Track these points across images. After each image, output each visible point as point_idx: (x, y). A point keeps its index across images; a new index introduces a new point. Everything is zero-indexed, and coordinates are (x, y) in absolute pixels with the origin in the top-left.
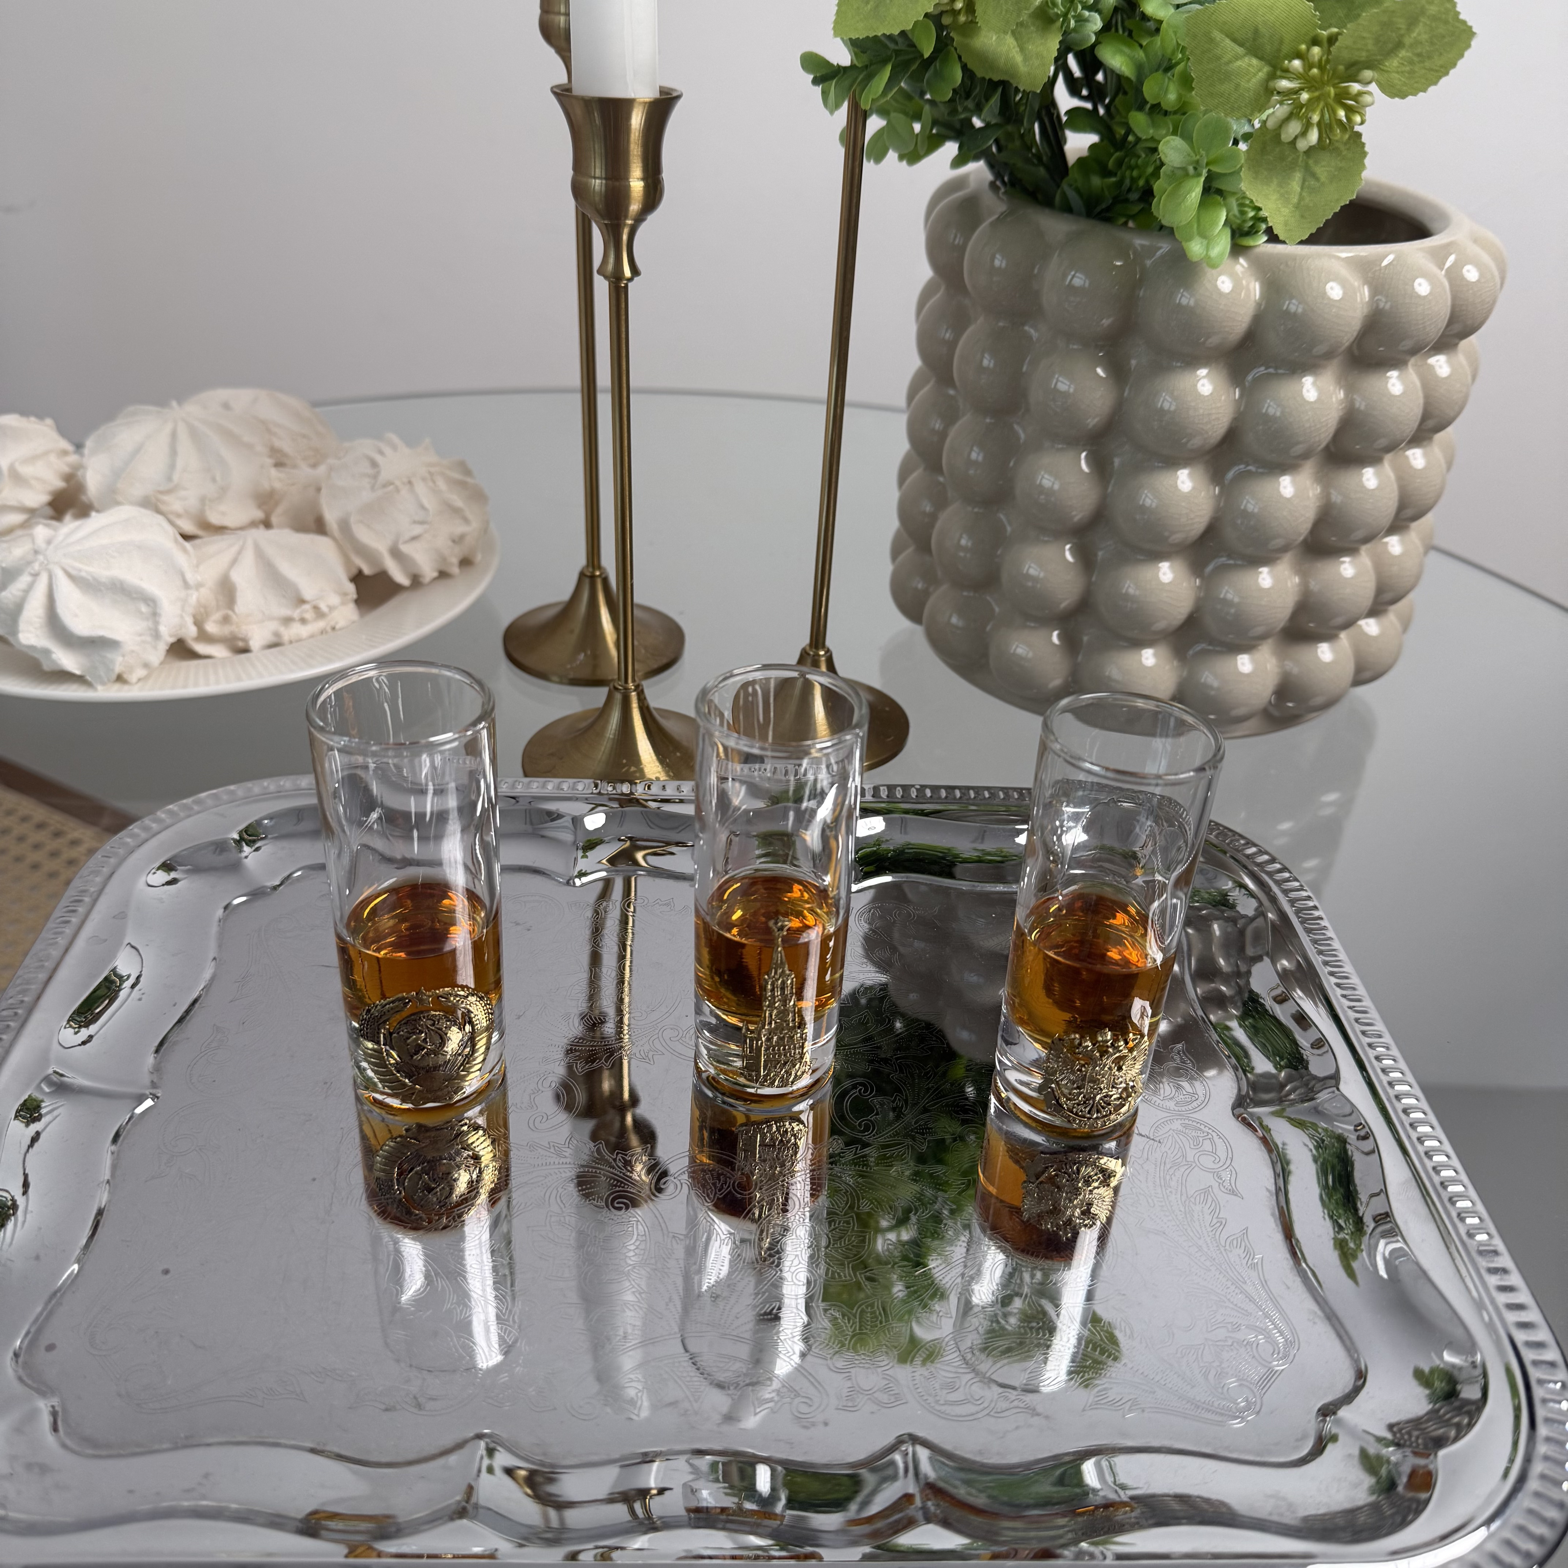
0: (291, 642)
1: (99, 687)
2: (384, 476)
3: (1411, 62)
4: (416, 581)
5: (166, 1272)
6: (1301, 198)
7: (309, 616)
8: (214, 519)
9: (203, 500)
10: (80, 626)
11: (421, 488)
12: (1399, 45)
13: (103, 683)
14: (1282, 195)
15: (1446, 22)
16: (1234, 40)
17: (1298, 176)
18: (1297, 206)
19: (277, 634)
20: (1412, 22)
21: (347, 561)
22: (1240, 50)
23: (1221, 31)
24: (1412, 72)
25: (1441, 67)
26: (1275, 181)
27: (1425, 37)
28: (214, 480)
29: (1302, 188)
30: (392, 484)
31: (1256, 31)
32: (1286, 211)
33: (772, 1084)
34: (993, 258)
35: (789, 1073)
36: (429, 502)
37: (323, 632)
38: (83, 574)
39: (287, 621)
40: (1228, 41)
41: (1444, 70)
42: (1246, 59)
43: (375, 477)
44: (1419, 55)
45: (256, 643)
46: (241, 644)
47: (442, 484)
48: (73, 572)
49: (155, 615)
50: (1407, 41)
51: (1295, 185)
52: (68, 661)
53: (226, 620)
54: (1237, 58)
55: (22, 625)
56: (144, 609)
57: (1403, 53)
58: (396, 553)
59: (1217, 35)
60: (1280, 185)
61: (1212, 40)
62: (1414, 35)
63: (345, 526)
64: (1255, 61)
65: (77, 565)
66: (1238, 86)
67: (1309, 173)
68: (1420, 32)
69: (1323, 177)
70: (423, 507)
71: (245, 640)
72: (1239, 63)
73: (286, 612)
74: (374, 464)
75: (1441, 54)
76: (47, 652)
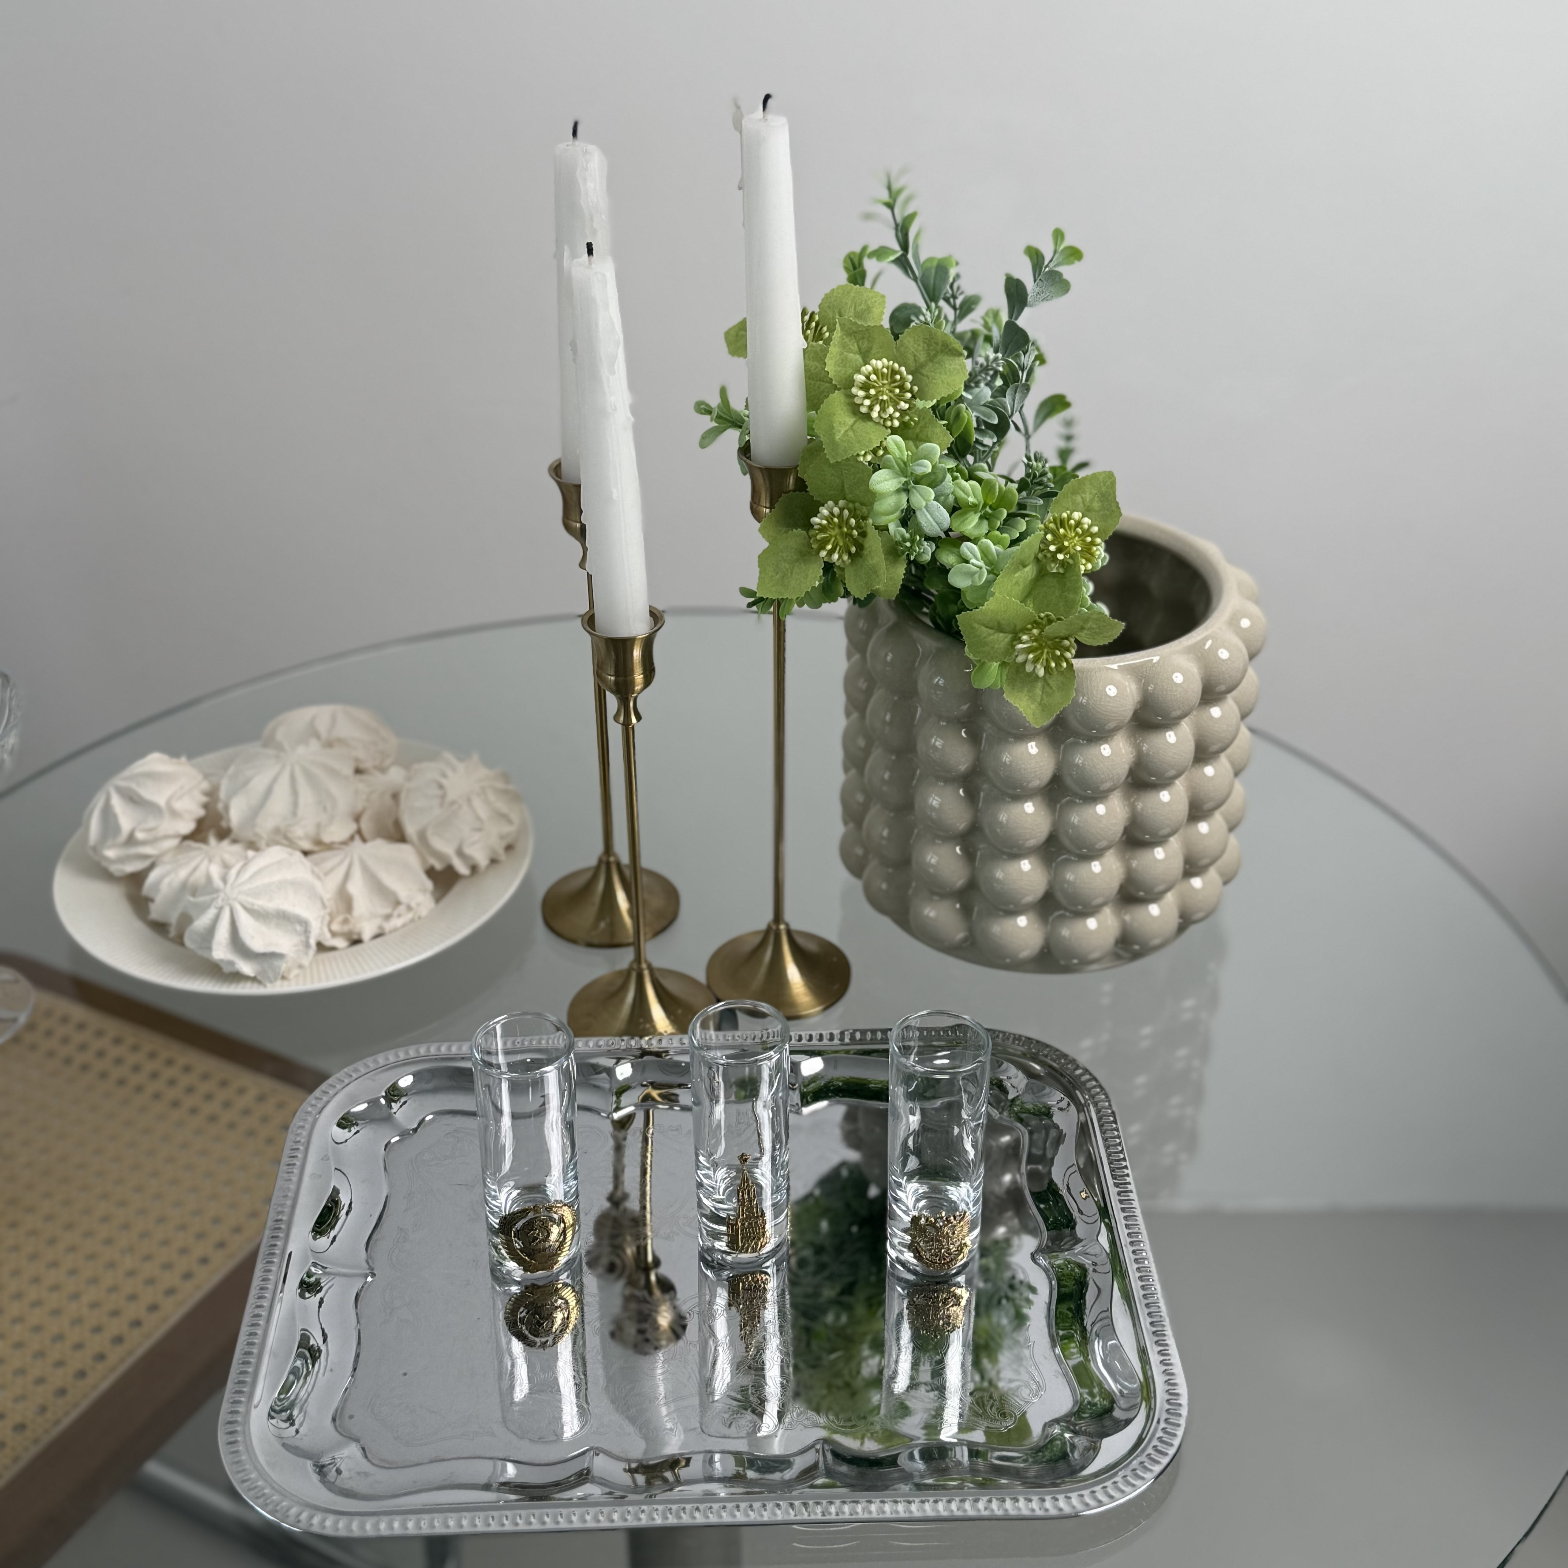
0: (390, 932)
1: (268, 985)
2: (451, 796)
4: (474, 869)
5: (405, 1374)
6: (1042, 699)
7: (403, 911)
8: (327, 838)
9: (318, 826)
10: (257, 944)
11: (477, 803)
12: (1082, 628)
13: (271, 982)
14: (1030, 697)
15: (1105, 621)
16: (987, 627)
17: (1039, 686)
18: (1040, 703)
19: (381, 927)
20: (1086, 620)
21: (423, 860)
22: (991, 631)
23: (979, 623)
26: (1026, 689)
27: (1095, 626)
28: (325, 809)
29: (1043, 693)
30: (455, 802)
31: (999, 623)
32: (1033, 706)
33: (746, 1252)
34: (886, 655)
35: (756, 1244)
36: (483, 812)
37: (412, 921)
38: (256, 907)
39: (388, 917)
40: (983, 628)
42: (996, 635)
43: (443, 797)
44: (1095, 632)
45: (367, 935)
46: (355, 937)
47: (492, 797)
48: (249, 906)
49: (307, 932)
50: (1086, 627)
51: (1038, 691)
52: (246, 968)
53: (346, 921)
54: (990, 635)
55: (215, 946)
56: (298, 928)
57: (1085, 632)
58: (460, 853)
59: (976, 625)
60: (1029, 691)
61: (973, 628)
63: (422, 836)
64: (1001, 635)
65: (250, 900)
66: (993, 648)
67: (1046, 688)
68: (1091, 624)
70: (478, 818)
71: (359, 934)
72: (992, 637)
73: (387, 911)
74: (441, 787)
76: (231, 963)
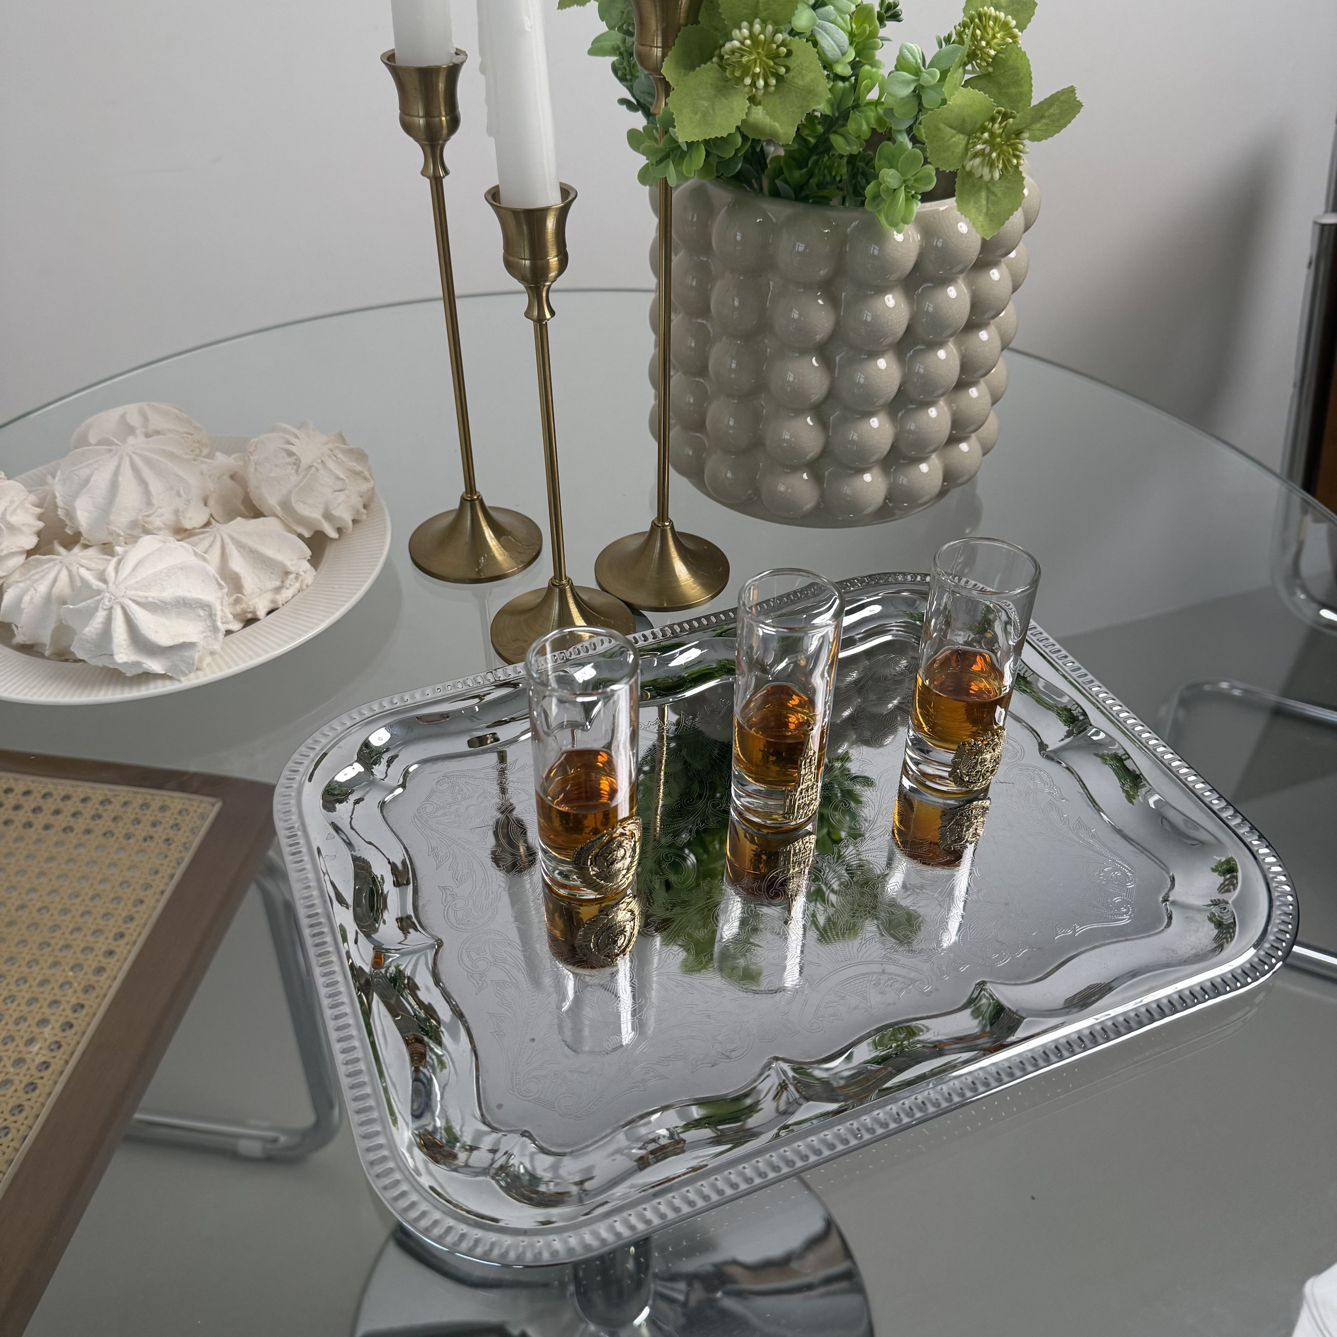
0: (283, 605)
1: (183, 679)
2: (305, 461)
3: (1047, 124)
4: (340, 531)
6: (988, 209)
7: (293, 582)
8: (188, 525)
9: (176, 512)
10: (163, 638)
12: (1043, 117)
13: (185, 675)
14: (977, 209)
15: (1069, 103)
16: (951, 127)
17: (983, 194)
18: (987, 214)
19: (273, 601)
20: (1050, 105)
22: (953, 131)
23: (944, 123)
24: (1047, 129)
25: (1063, 124)
26: (972, 201)
27: (1057, 111)
29: (987, 202)
30: (311, 467)
31: (964, 121)
32: (980, 218)
36: (341, 473)
37: (300, 590)
38: (151, 600)
39: (278, 590)
40: (948, 129)
41: (1065, 125)
42: (956, 136)
43: (297, 463)
44: (1052, 120)
45: (261, 613)
46: (250, 616)
47: (344, 457)
48: (142, 600)
49: (211, 616)
50: (1047, 114)
52: (155, 666)
53: (237, 601)
54: (952, 137)
55: (116, 650)
56: (202, 613)
57: (1044, 121)
58: (328, 516)
59: (942, 126)
60: (975, 203)
61: (939, 129)
62: (1050, 111)
63: (286, 505)
64: (961, 137)
65: (141, 594)
66: (953, 152)
67: (990, 192)
68: (1054, 109)
69: (999, 195)
70: (339, 478)
71: (254, 613)
72: (953, 139)
73: (277, 583)
74: (290, 454)
75: (1063, 118)
76: (138, 664)
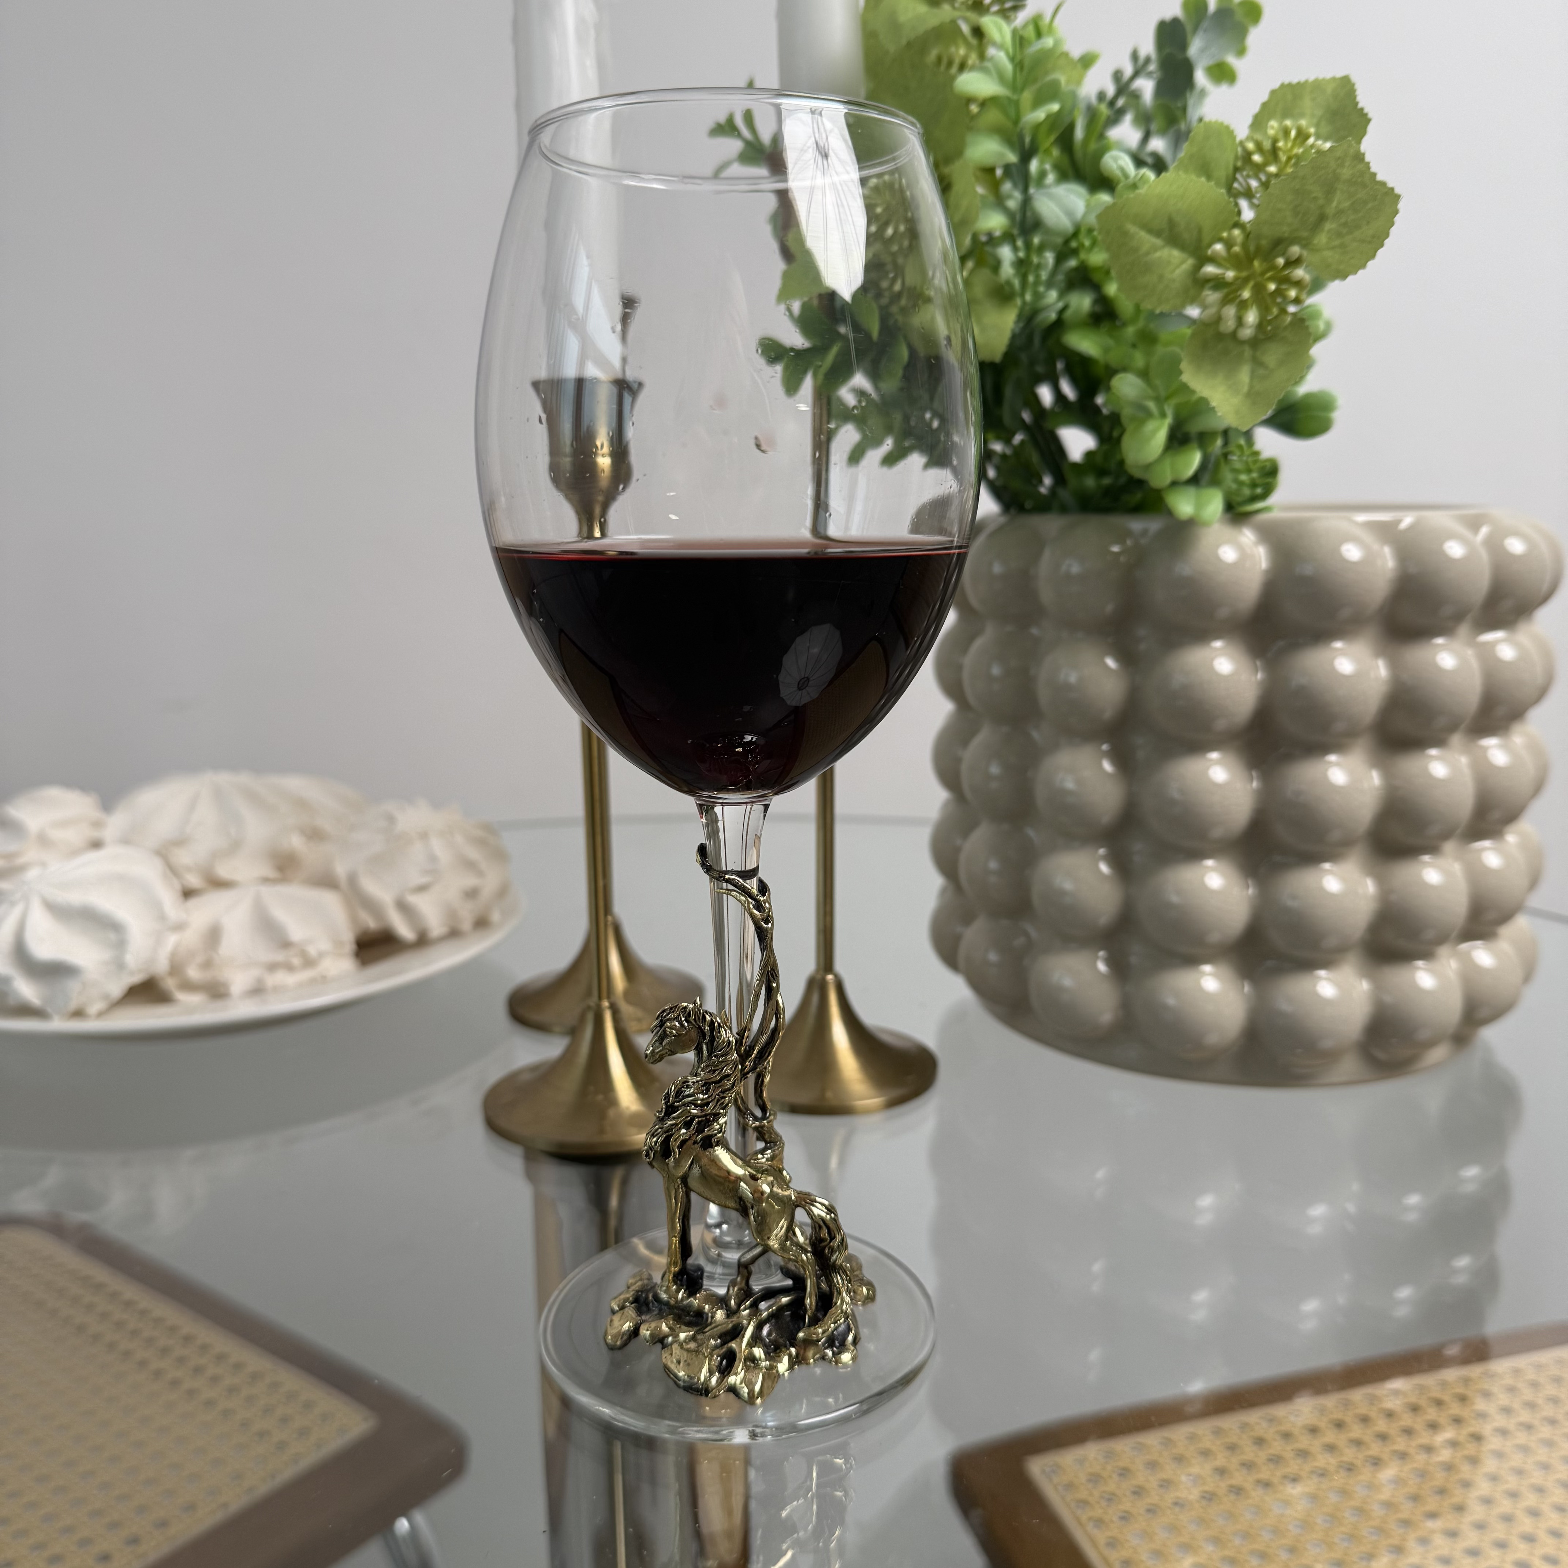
1: (55, 1020)
2: (399, 829)
3: (1339, 235)
6: (1251, 387)
7: (296, 961)
8: (224, 874)
9: (214, 854)
10: (42, 950)
11: (437, 843)
12: (1322, 218)
13: (60, 1015)
15: (1364, 186)
16: (1150, 231)
17: (1246, 367)
18: (1248, 395)
19: (260, 981)
20: (1330, 191)
22: (1158, 242)
23: (1135, 224)
24: (1342, 246)
25: (1373, 236)
26: (1221, 375)
27: (1346, 204)
28: (228, 836)
29: (1252, 378)
30: (406, 836)
31: (1170, 221)
32: (1236, 401)
36: (442, 855)
38: (60, 902)
39: (273, 967)
40: (1143, 234)
41: (1378, 241)
42: (1166, 250)
43: (390, 830)
44: (1345, 224)
45: (236, 989)
46: (219, 990)
47: (460, 839)
48: (50, 900)
50: (1331, 210)
51: (1244, 375)
53: (208, 964)
54: (1155, 249)
56: (110, 936)
57: (1328, 226)
58: (401, 904)
59: (1132, 228)
60: (1227, 377)
61: (1125, 234)
62: (1334, 204)
64: (1177, 252)
65: (56, 893)
66: (1161, 277)
67: (1257, 363)
68: (1339, 201)
69: (1273, 365)
70: (434, 858)
71: (225, 985)
72: (1159, 254)
73: (270, 956)
75: (1368, 223)
